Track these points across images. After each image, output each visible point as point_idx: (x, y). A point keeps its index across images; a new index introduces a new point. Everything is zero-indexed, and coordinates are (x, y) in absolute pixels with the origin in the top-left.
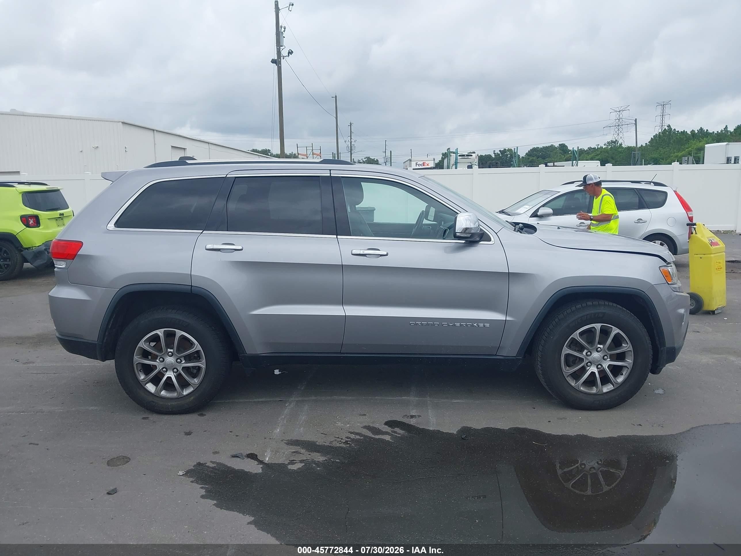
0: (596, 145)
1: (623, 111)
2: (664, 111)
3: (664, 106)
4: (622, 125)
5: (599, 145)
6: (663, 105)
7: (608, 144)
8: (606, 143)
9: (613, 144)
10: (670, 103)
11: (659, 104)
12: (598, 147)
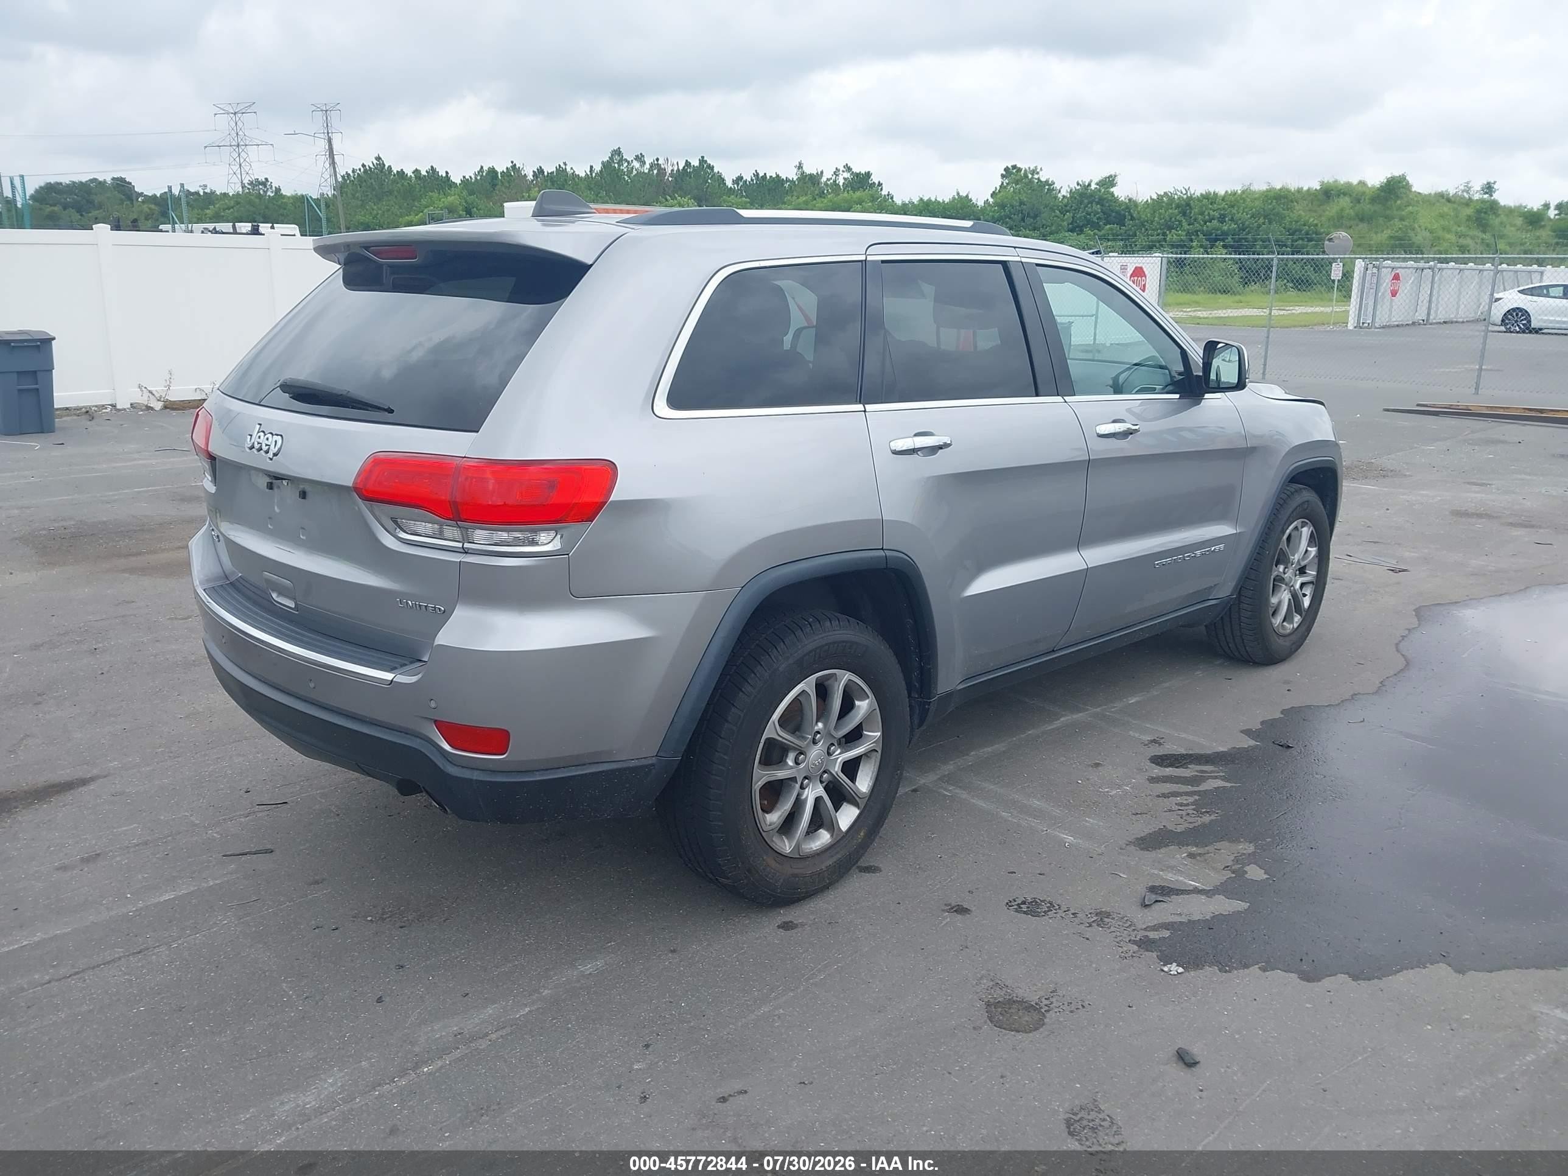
0: (200, 186)
1: (243, 113)
2: (329, 125)
3: (328, 112)
4: (246, 145)
5: (206, 186)
6: (326, 111)
7: (250, 187)
8: (246, 185)
9: (261, 187)
10: (338, 107)
11: (317, 108)
12: (206, 191)
